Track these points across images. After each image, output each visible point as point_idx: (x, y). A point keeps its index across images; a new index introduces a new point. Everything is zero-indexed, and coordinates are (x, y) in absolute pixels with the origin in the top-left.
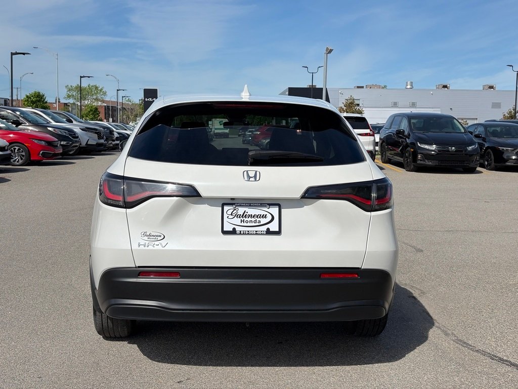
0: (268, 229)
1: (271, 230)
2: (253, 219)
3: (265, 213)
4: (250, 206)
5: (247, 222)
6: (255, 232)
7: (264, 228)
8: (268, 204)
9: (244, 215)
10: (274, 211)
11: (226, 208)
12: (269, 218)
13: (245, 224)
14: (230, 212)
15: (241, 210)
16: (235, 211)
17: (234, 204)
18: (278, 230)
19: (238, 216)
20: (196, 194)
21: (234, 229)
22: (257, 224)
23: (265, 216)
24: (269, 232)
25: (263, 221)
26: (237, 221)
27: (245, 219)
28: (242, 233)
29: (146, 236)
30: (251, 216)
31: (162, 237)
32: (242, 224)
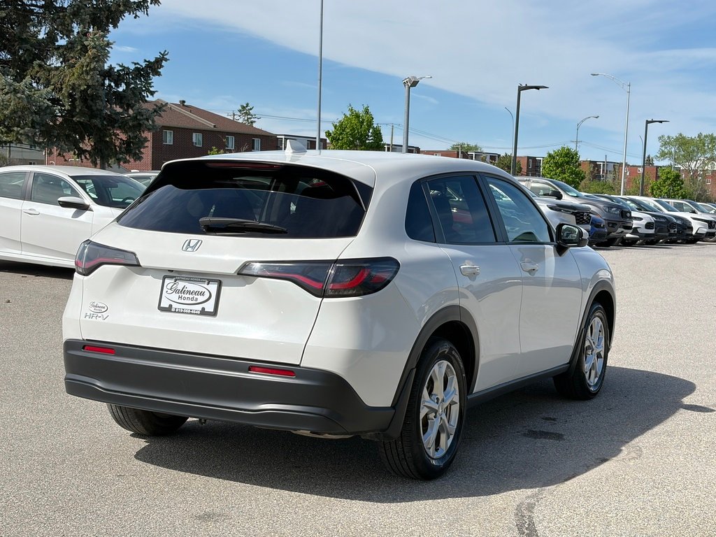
0: (203, 309)
1: (206, 310)
2: (191, 296)
3: (204, 290)
4: (190, 280)
5: (184, 299)
6: (189, 312)
7: (199, 308)
8: (208, 280)
9: (183, 291)
10: (213, 288)
11: (167, 281)
12: (207, 295)
13: (182, 301)
14: (169, 287)
15: (181, 285)
16: (175, 285)
17: (175, 277)
18: (212, 310)
19: (177, 291)
20: (136, 263)
21: (171, 306)
22: (194, 302)
23: (202, 294)
24: (203, 312)
25: (201, 299)
26: (175, 297)
27: (184, 296)
28: (177, 310)
29: (94, 306)
30: (189, 292)
31: (106, 308)
32: (180, 301)
